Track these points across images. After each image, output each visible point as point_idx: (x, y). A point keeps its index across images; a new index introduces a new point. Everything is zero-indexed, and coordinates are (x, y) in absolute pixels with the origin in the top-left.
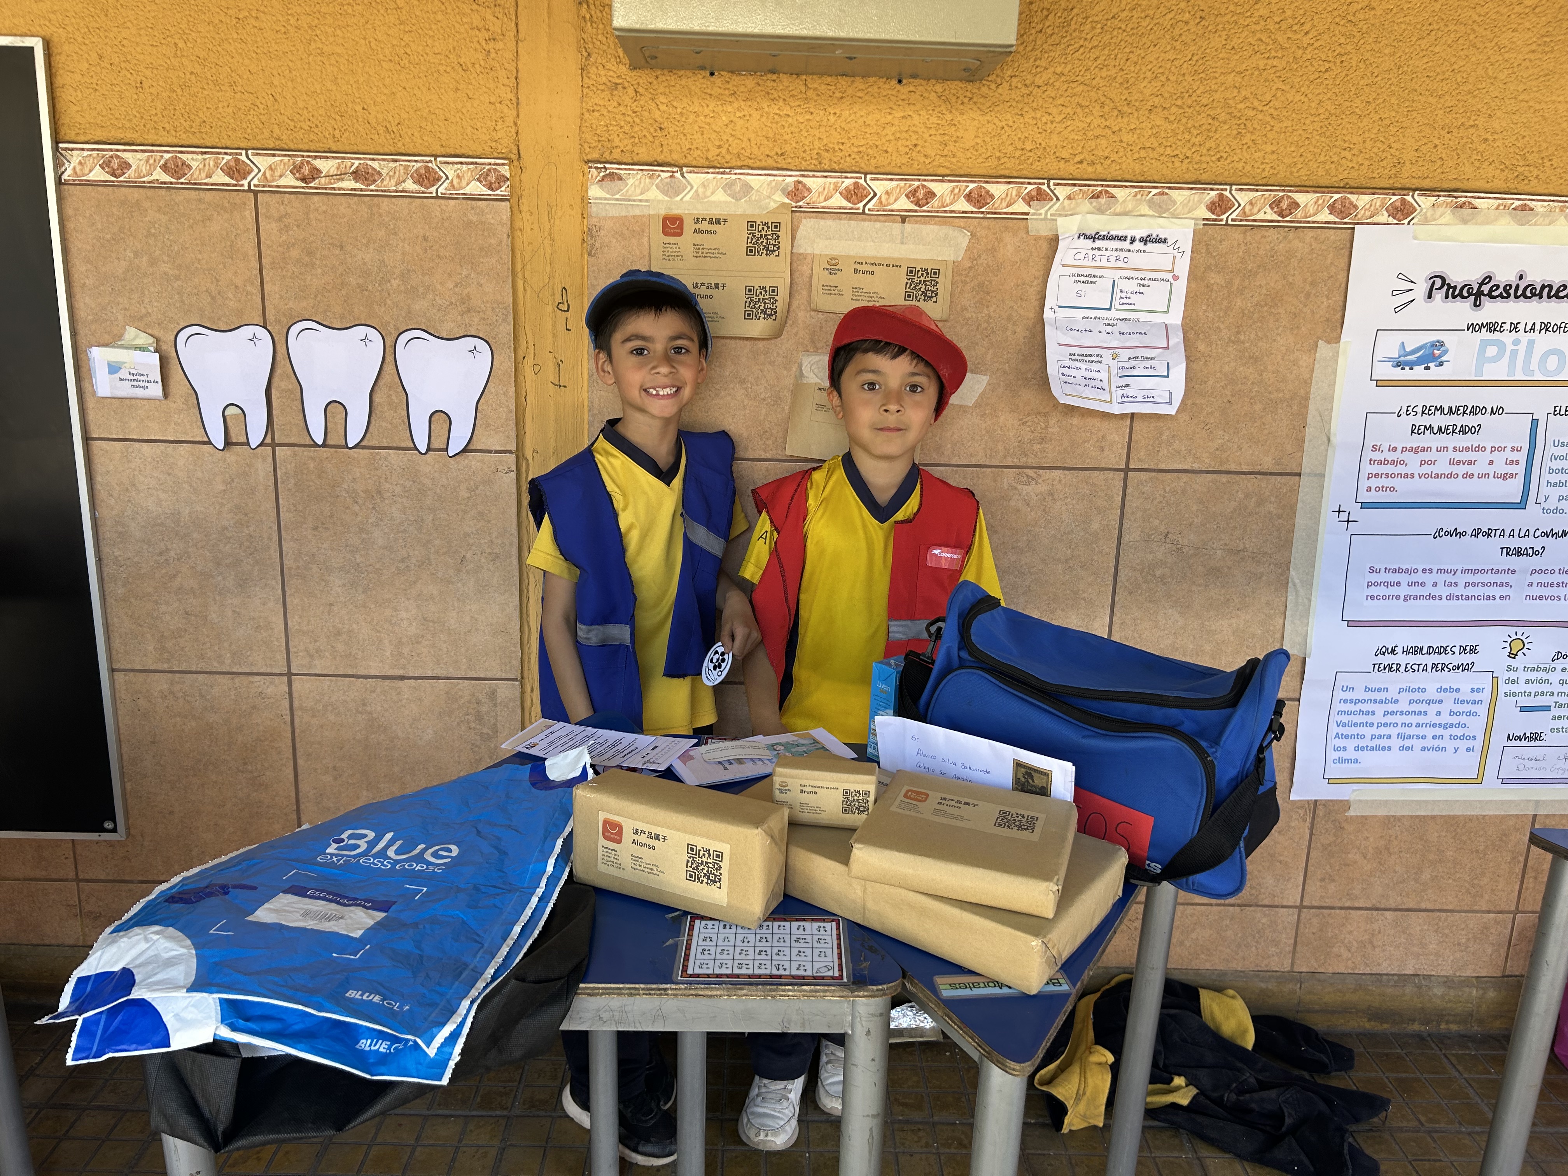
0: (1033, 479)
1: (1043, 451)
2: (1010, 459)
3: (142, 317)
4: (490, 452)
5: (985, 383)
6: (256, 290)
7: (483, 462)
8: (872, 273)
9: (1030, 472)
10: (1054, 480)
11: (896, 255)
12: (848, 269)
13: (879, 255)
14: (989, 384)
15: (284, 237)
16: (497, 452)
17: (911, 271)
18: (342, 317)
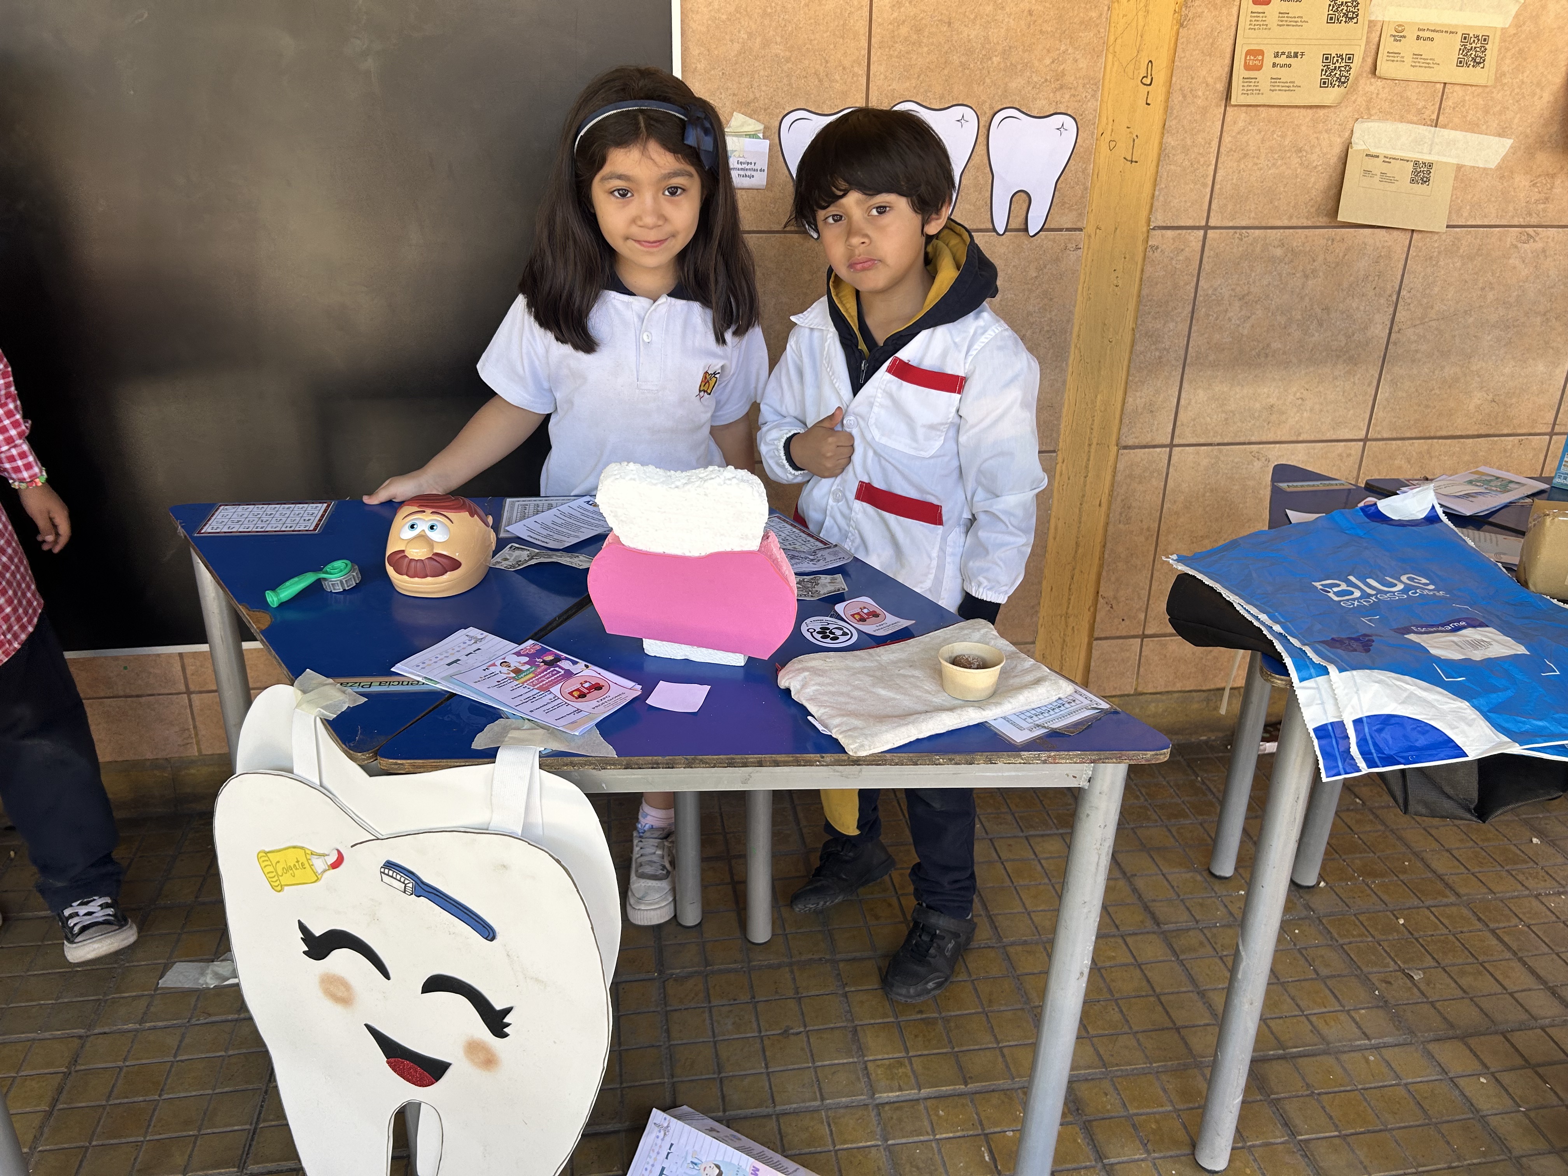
0: (1532, 237)
1: (1544, 210)
2: (1516, 219)
3: (749, 102)
4: (1061, 230)
5: (1508, 146)
6: (862, 72)
7: (1054, 241)
8: (1432, 39)
9: (1530, 231)
10: (1548, 238)
11: (1454, 22)
12: (1411, 35)
13: (1439, 22)
14: (1511, 147)
15: (896, 14)
16: (1068, 230)
17: (1465, 37)
18: (942, 97)
